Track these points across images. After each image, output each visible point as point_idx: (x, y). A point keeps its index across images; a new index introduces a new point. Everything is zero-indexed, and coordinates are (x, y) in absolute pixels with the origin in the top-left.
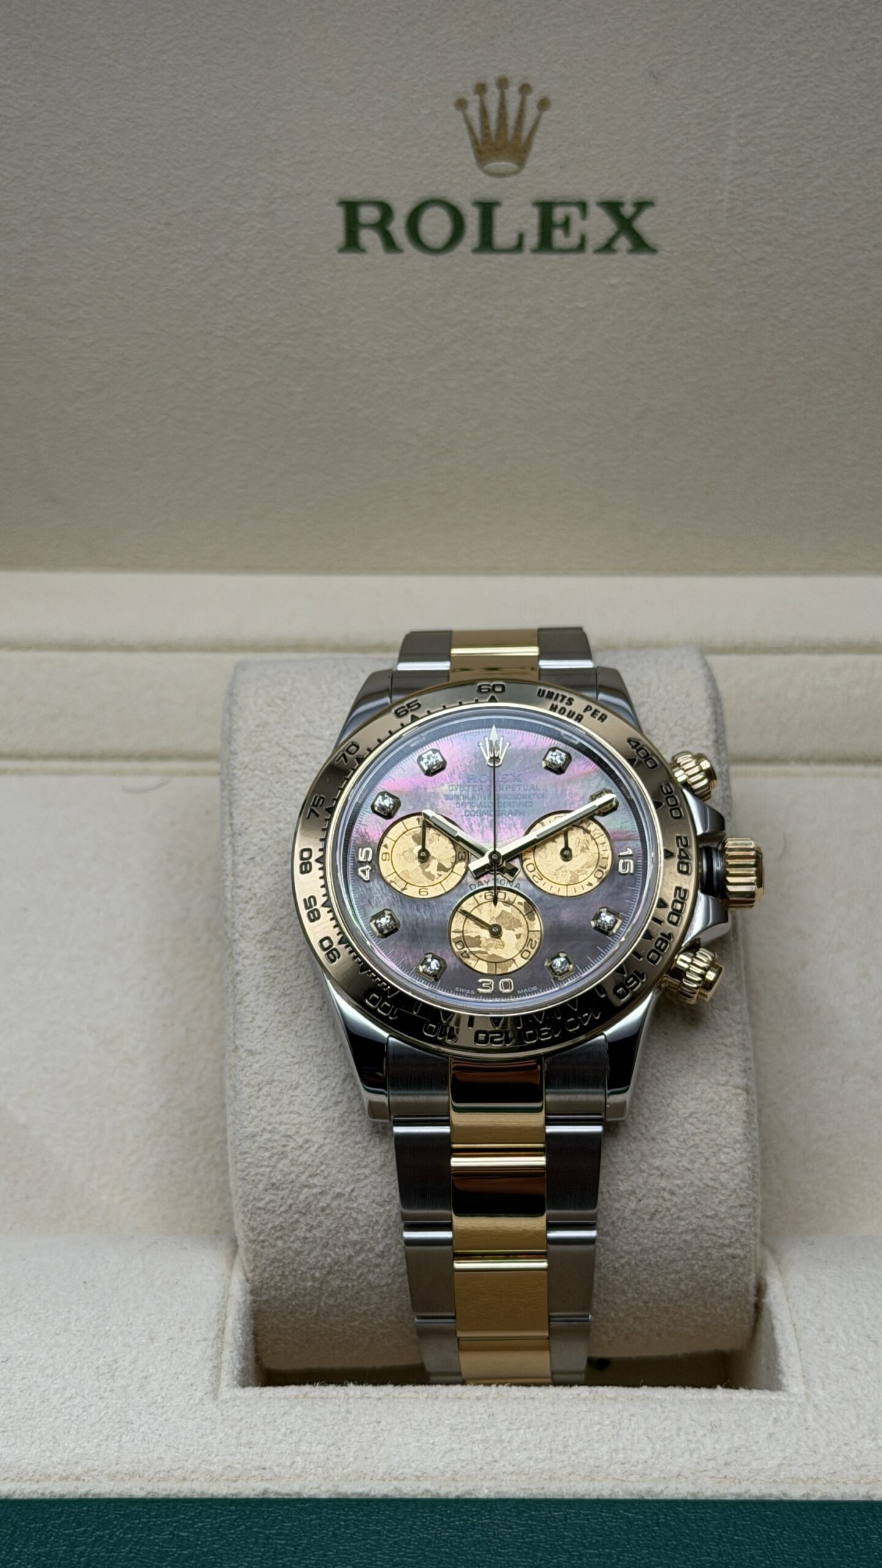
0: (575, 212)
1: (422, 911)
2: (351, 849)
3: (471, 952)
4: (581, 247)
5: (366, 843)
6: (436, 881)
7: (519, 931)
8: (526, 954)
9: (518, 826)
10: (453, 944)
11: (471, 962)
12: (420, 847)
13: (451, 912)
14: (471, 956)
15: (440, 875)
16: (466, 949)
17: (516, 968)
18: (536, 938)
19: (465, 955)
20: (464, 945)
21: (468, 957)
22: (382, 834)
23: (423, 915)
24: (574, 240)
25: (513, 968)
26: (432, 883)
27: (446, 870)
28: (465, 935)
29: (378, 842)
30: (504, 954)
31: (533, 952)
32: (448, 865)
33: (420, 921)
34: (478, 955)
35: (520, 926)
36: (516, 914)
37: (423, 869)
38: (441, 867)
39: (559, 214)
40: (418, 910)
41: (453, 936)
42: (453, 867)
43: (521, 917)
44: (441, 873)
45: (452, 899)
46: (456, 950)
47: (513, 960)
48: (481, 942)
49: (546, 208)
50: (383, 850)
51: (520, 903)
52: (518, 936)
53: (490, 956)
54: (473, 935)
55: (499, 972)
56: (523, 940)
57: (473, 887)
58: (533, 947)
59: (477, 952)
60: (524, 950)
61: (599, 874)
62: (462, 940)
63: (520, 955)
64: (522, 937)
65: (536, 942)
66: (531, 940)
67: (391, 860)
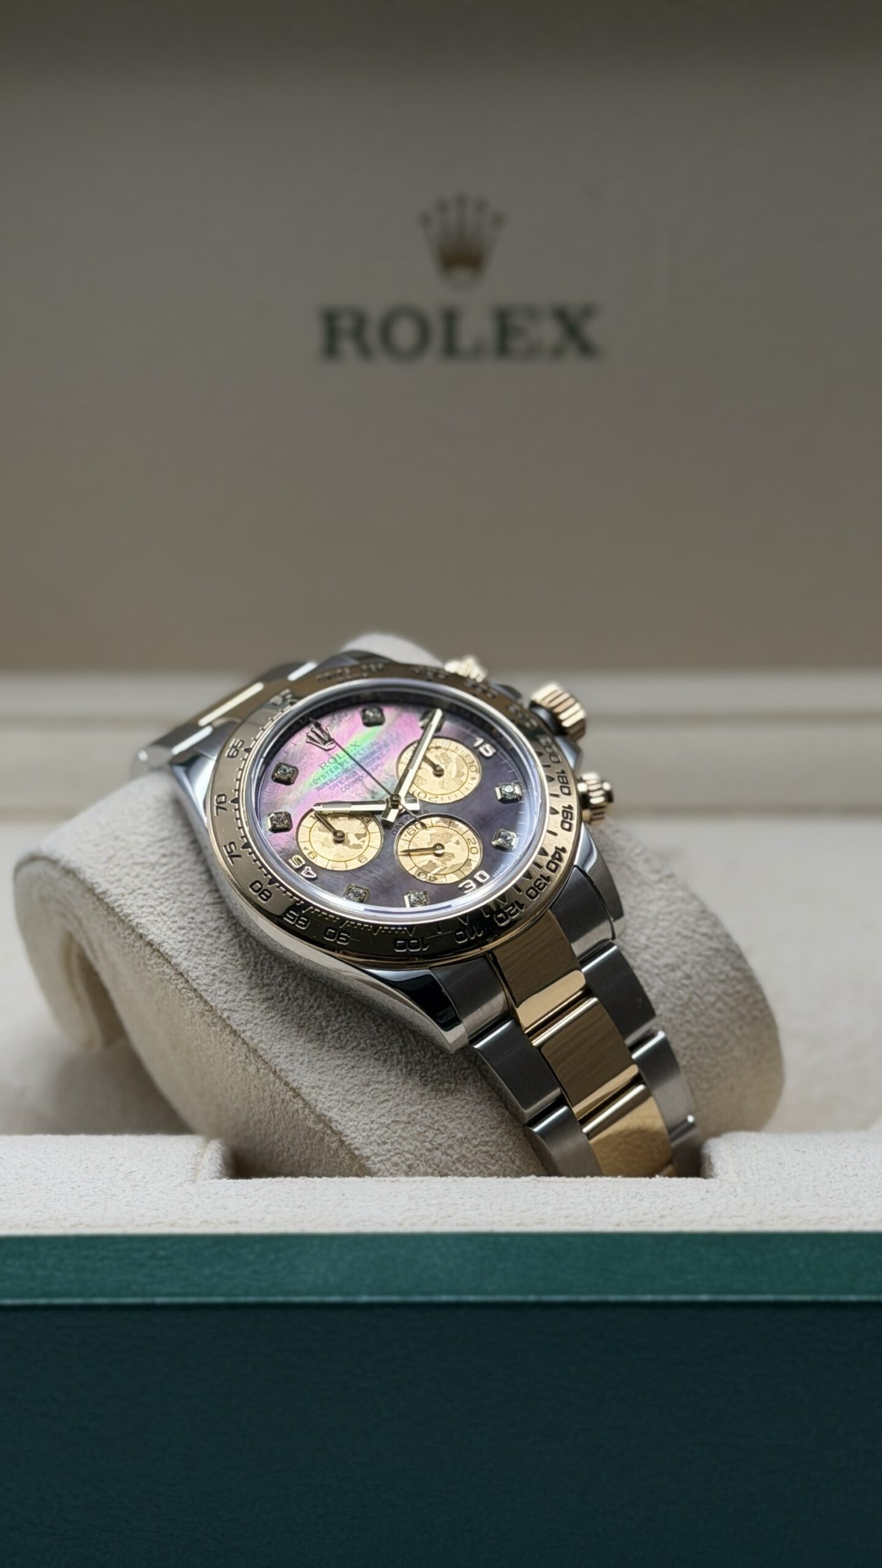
1: (374, 871)
3: (435, 874)
5: (290, 855)
6: (364, 847)
7: (454, 839)
8: (474, 850)
10: (418, 877)
11: (441, 880)
12: (332, 834)
13: (395, 859)
15: (364, 841)
16: (429, 875)
17: (478, 862)
18: (470, 834)
19: (432, 879)
20: (426, 873)
21: (436, 879)
22: (294, 842)
23: (378, 873)
25: (475, 863)
26: (362, 851)
27: (365, 835)
28: (420, 866)
30: (459, 860)
31: (477, 845)
32: (363, 831)
33: (379, 878)
34: (442, 873)
35: (452, 835)
36: (441, 831)
37: (348, 845)
38: (358, 836)
40: (371, 872)
41: (412, 872)
42: (367, 830)
43: (448, 830)
44: (363, 839)
45: (388, 850)
46: (424, 880)
47: (469, 860)
48: (434, 864)
50: (306, 851)
51: (437, 822)
52: (458, 843)
53: (450, 868)
54: (426, 863)
55: (470, 871)
56: (463, 842)
58: (474, 842)
59: (439, 871)
60: (470, 850)
61: (474, 769)
62: (420, 871)
63: (470, 853)
64: (460, 841)
65: (473, 838)
66: (468, 839)
67: (317, 854)
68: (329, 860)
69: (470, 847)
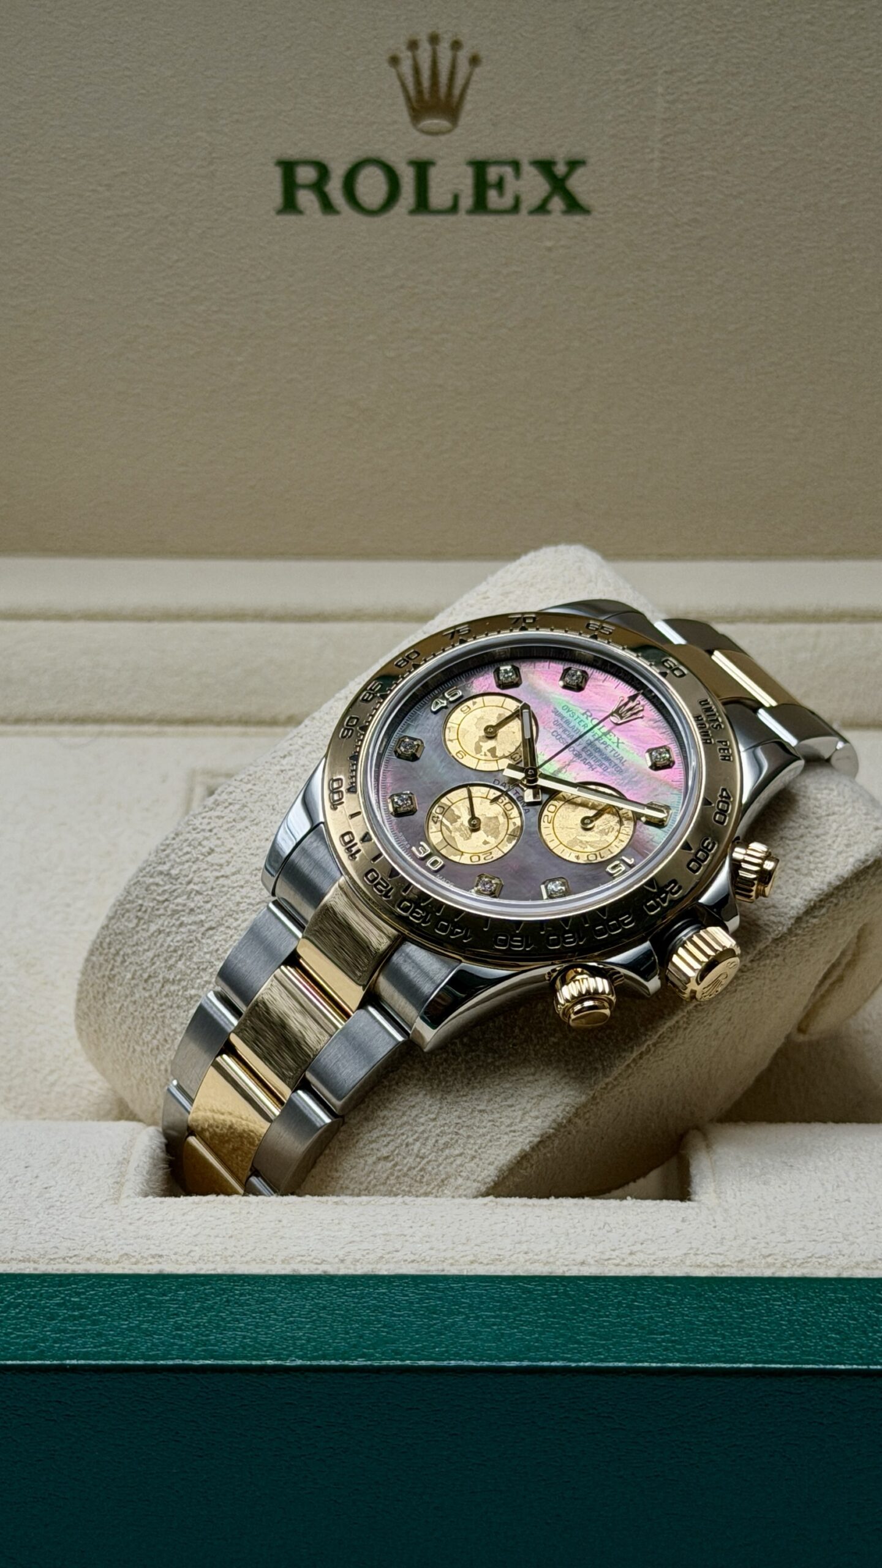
0: (508, 171)
1: (443, 764)
3: (441, 822)
4: (515, 208)
5: (463, 690)
6: (478, 756)
7: (490, 839)
8: (475, 859)
10: (437, 806)
11: (433, 828)
13: (461, 784)
14: (438, 824)
15: (485, 755)
16: (440, 816)
17: (457, 860)
18: (497, 854)
19: (435, 819)
20: (443, 813)
21: (435, 823)
22: (482, 692)
23: (441, 768)
24: (508, 201)
25: (456, 859)
26: (473, 754)
27: (494, 756)
28: (453, 807)
29: (472, 695)
30: (461, 844)
31: (482, 861)
32: (499, 753)
33: (434, 770)
34: (444, 828)
35: (496, 837)
36: (502, 828)
37: (480, 740)
38: (493, 751)
39: (493, 174)
40: (441, 762)
41: (444, 800)
42: (501, 758)
43: (503, 833)
44: (489, 754)
45: (473, 777)
46: (433, 811)
47: (462, 853)
48: (456, 821)
49: (480, 167)
50: (469, 703)
51: (514, 824)
52: (486, 843)
53: (450, 836)
54: (457, 813)
55: (443, 852)
56: (487, 847)
57: (497, 783)
58: (486, 858)
59: (446, 826)
60: (477, 854)
61: (590, 856)
62: (446, 808)
63: (471, 854)
64: (488, 845)
65: (493, 857)
66: (490, 853)
67: (467, 714)
68: (460, 725)
69: (480, 855)
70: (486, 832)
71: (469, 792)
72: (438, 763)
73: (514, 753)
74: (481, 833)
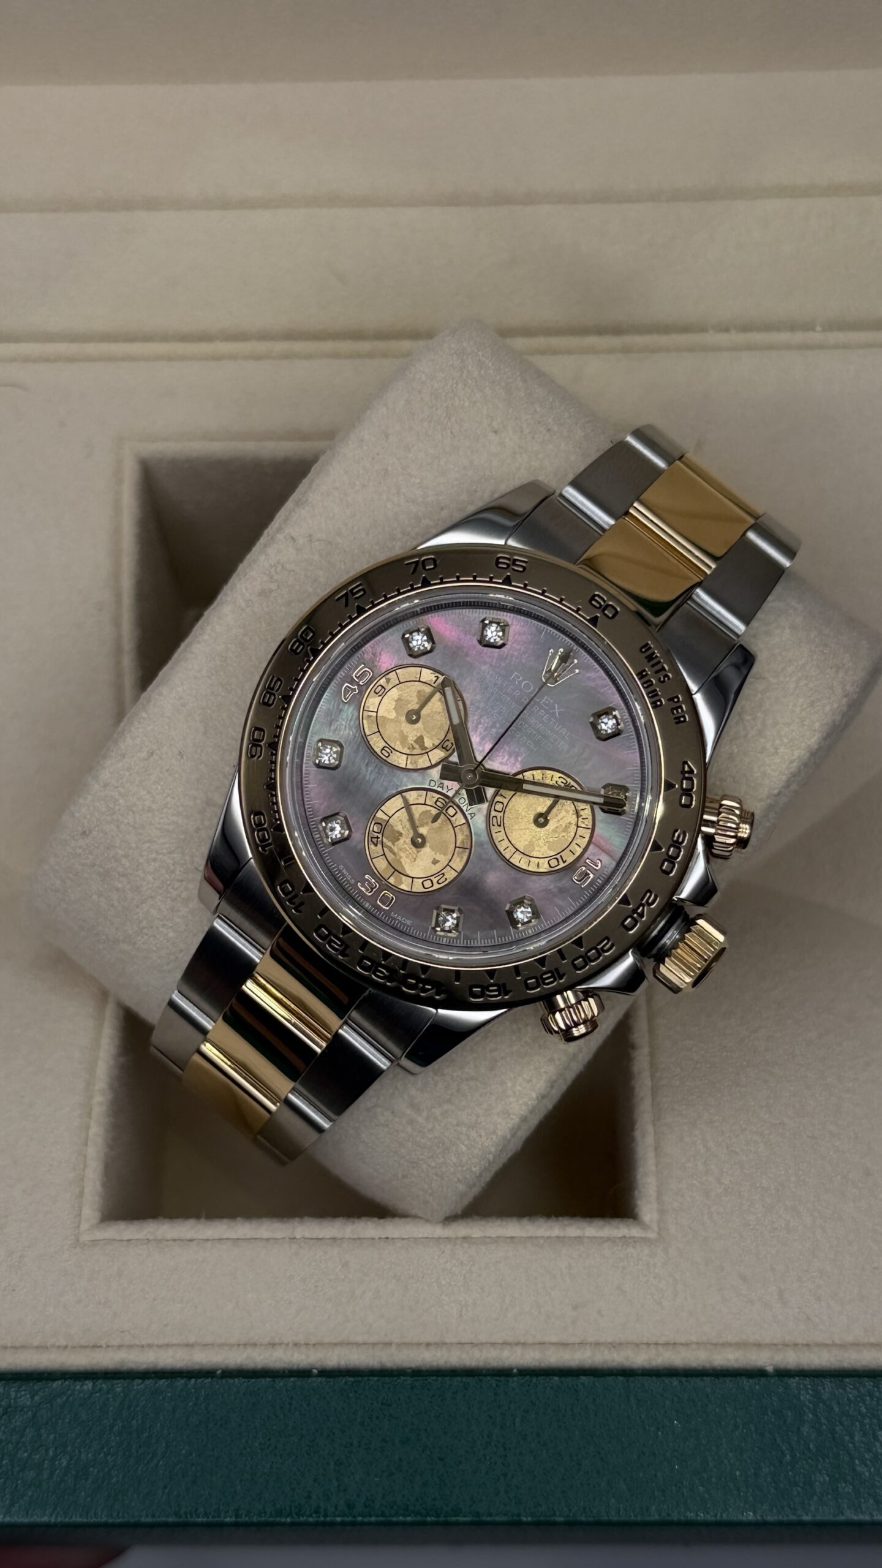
1: (370, 769)
2: (354, 660)
3: (382, 843)
5: (371, 664)
6: (406, 750)
7: (438, 857)
8: (428, 884)
9: (520, 759)
10: (373, 823)
11: (374, 851)
12: (416, 707)
13: (394, 792)
14: (380, 846)
15: (413, 747)
16: (380, 835)
17: (408, 889)
18: (450, 875)
19: (375, 840)
20: (382, 831)
21: (376, 845)
22: (392, 666)
23: (368, 773)
25: (406, 887)
26: (400, 748)
27: (423, 747)
28: (391, 822)
29: (383, 671)
30: (409, 868)
31: (436, 886)
32: (428, 743)
33: (360, 777)
34: (387, 851)
35: (445, 854)
36: (449, 840)
37: (404, 730)
38: (420, 741)
40: (368, 764)
41: (380, 815)
42: (432, 749)
43: (450, 849)
44: (416, 746)
45: (405, 779)
46: (371, 830)
47: (412, 879)
48: (399, 839)
50: (382, 681)
51: (462, 832)
52: (435, 862)
53: (396, 860)
54: (397, 828)
55: (393, 881)
56: (438, 867)
57: (433, 784)
58: (440, 882)
59: (387, 847)
60: (428, 878)
61: (554, 863)
62: (384, 825)
63: (422, 880)
64: (438, 865)
65: (446, 879)
66: (443, 874)
67: (383, 696)
68: (377, 712)
69: (432, 878)
70: (433, 849)
71: (405, 800)
72: (364, 768)
73: (445, 740)
74: (426, 850)
